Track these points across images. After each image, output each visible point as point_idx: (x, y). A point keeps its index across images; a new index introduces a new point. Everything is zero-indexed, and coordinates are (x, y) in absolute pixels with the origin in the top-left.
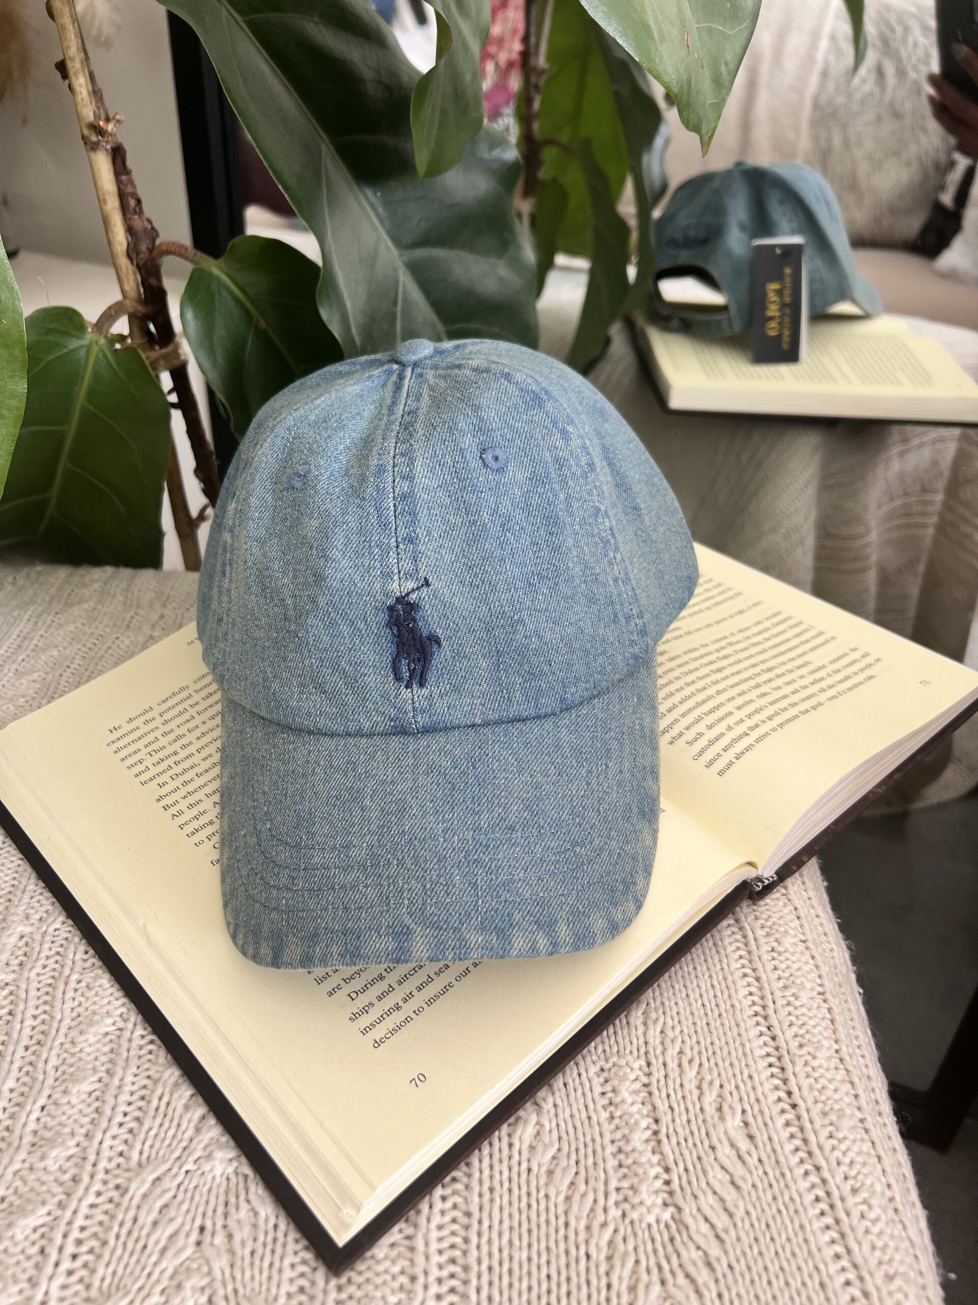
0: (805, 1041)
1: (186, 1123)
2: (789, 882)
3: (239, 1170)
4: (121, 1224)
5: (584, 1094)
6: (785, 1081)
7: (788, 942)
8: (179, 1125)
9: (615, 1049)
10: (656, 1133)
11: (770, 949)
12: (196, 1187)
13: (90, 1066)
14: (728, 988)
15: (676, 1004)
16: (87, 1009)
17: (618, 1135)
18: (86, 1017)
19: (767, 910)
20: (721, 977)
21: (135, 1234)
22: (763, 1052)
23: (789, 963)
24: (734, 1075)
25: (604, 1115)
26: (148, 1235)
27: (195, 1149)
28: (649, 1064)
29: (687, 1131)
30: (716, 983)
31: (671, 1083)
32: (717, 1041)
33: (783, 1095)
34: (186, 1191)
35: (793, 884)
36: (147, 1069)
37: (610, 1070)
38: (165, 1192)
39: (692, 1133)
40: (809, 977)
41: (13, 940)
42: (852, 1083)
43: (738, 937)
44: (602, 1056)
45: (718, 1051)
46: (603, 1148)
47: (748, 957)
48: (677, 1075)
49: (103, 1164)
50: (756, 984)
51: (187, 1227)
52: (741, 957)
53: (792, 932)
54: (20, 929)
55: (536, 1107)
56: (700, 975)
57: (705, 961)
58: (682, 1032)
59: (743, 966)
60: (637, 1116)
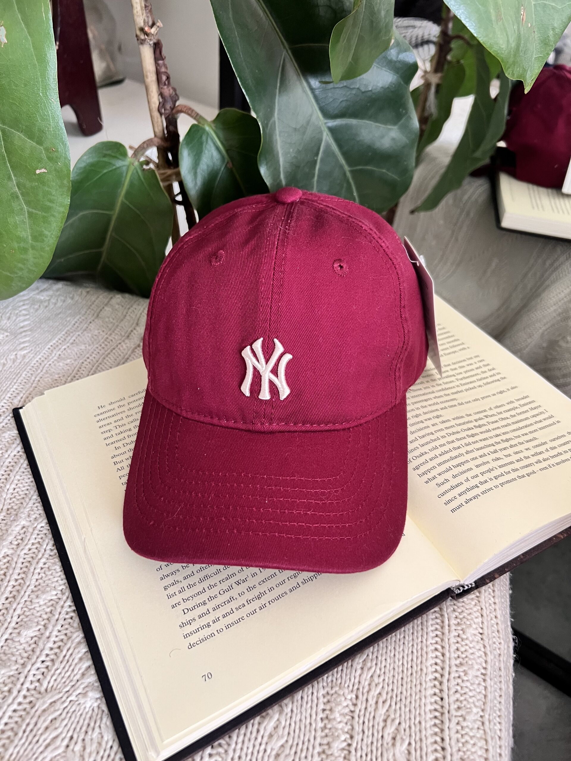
0: (463, 705)
1: (77, 670)
2: (483, 589)
3: (100, 706)
4: (28, 725)
5: (311, 707)
6: (442, 730)
7: (470, 632)
8: (73, 670)
9: (339, 681)
10: (349, 745)
11: (457, 634)
12: (75, 711)
13: (36, 620)
14: (422, 655)
15: (386, 660)
16: (44, 582)
17: (325, 741)
18: (43, 587)
19: (463, 606)
20: (419, 647)
21: (34, 733)
22: (432, 708)
23: (467, 647)
24: (410, 719)
25: (320, 725)
26: (41, 734)
27: (78, 687)
28: (357, 697)
29: (369, 749)
30: (415, 651)
31: (367, 715)
32: (404, 692)
33: (438, 739)
34: (68, 713)
35: (485, 591)
36: (67, 629)
37: (332, 695)
38: (55, 711)
39: (372, 751)
40: (478, 661)
41: (18, 528)
42: (486, 741)
43: (438, 621)
44: (330, 684)
45: (404, 700)
46: (314, 747)
47: (441, 636)
48: (373, 709)
49: (27, 685)
50: (442, 658)
51: (64, 735)
52: (437, 636)
53: (474, 626)
54: (23, 523)
55: (280, 708)
56: (406, 643)
57: (413, 633)
58: (384, 680)
59: (436, 643)
60: (340, 732)
